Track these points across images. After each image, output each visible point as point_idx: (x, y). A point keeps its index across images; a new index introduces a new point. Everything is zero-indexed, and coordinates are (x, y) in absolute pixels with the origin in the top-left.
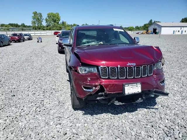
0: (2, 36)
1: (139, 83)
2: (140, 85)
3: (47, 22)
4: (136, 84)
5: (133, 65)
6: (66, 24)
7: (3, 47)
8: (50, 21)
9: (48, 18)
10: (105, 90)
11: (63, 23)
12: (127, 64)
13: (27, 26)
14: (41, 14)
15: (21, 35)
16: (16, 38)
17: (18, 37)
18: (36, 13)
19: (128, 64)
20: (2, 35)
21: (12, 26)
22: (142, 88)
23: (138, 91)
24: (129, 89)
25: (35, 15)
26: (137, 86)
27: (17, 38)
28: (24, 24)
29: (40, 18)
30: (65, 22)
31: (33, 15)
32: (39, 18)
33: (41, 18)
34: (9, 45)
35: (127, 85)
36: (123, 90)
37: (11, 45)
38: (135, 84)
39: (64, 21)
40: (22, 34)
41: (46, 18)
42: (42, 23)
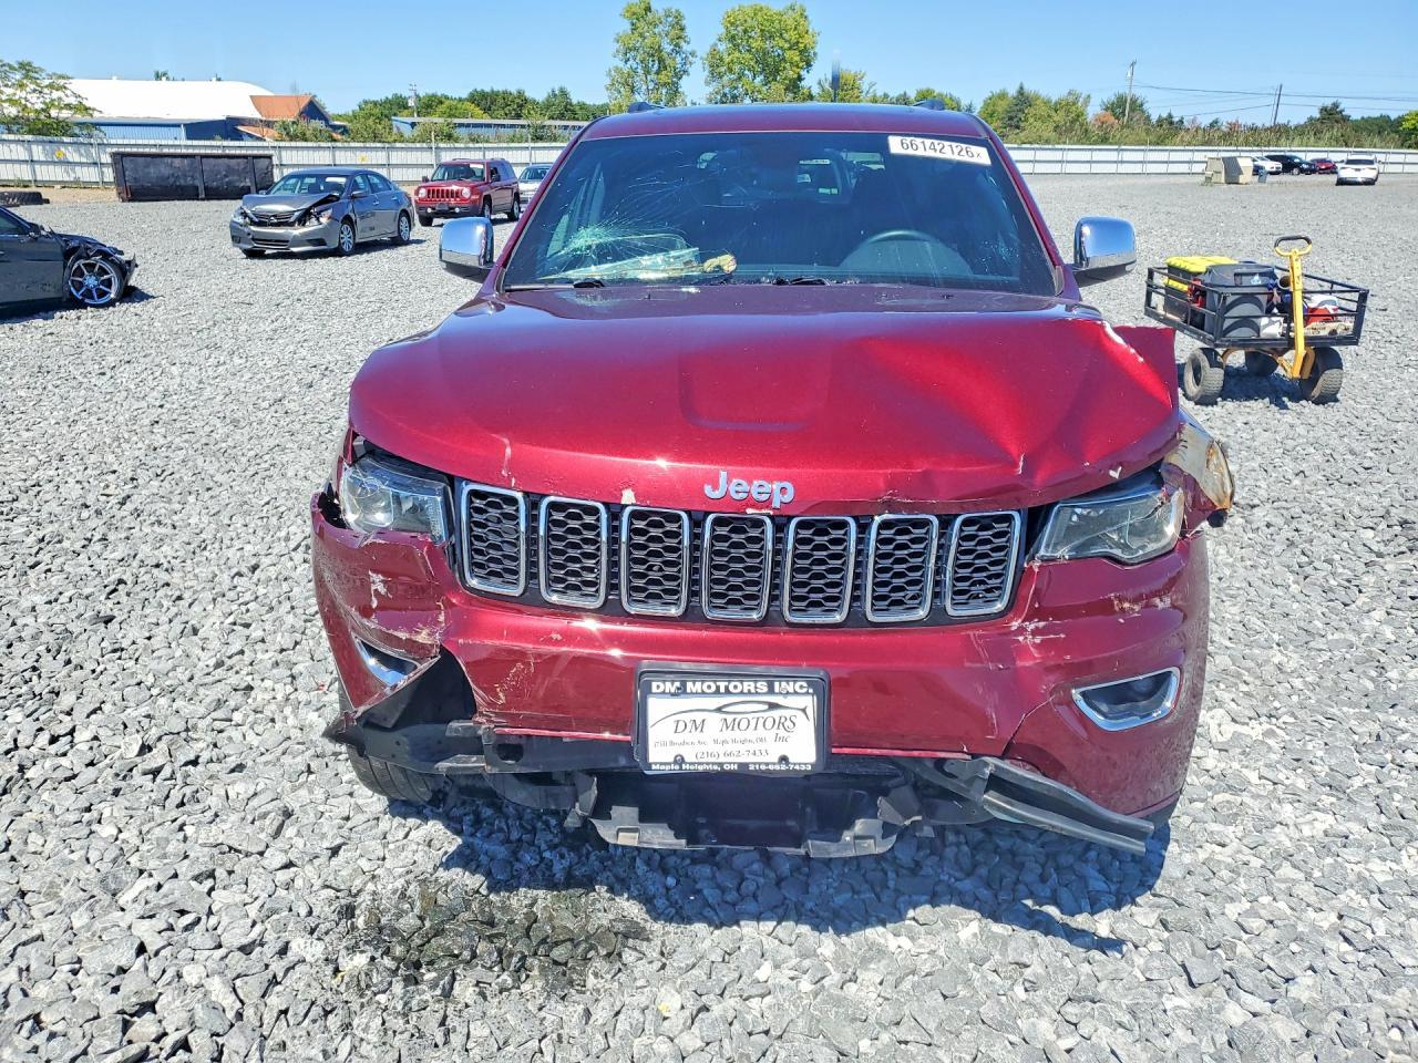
0: (359, 179)
1: (795, 678)
2: (809, 702)
3: (715, 75)
4: (762, 686)
5: (767, 503)
6: (865, 87)
7: (348, 254)
8: (736, 68)
9: (722, 47)
10: (478, 699)
11: (836, 81)
12: (708, 490)
13: (582, 106)
14: (679, 17)
15: (496, 170)
16: (457, 194)
17: (473, 190)
18: (648, 9)
19: (715, 487)
20: (357, 173)
21: (487, 110)
22: (829, 733)
23: (784, 759)
24: (687, 717)
25: (634, 28)
26: (773, 706)
27: (466, 192)
28: (564, 93)
29: (668, 48)
30: (858, 77)
31: (626, 26)
32: (660, 50)
33: (677, 49)
34: (397, 242)
35: (670, 687)
36: (634, 720)
37: (408, 243)
38: (748, 685)
39: (849, 67)
40: (503, 163)
41: (714, 52)
42: (685, 84)
